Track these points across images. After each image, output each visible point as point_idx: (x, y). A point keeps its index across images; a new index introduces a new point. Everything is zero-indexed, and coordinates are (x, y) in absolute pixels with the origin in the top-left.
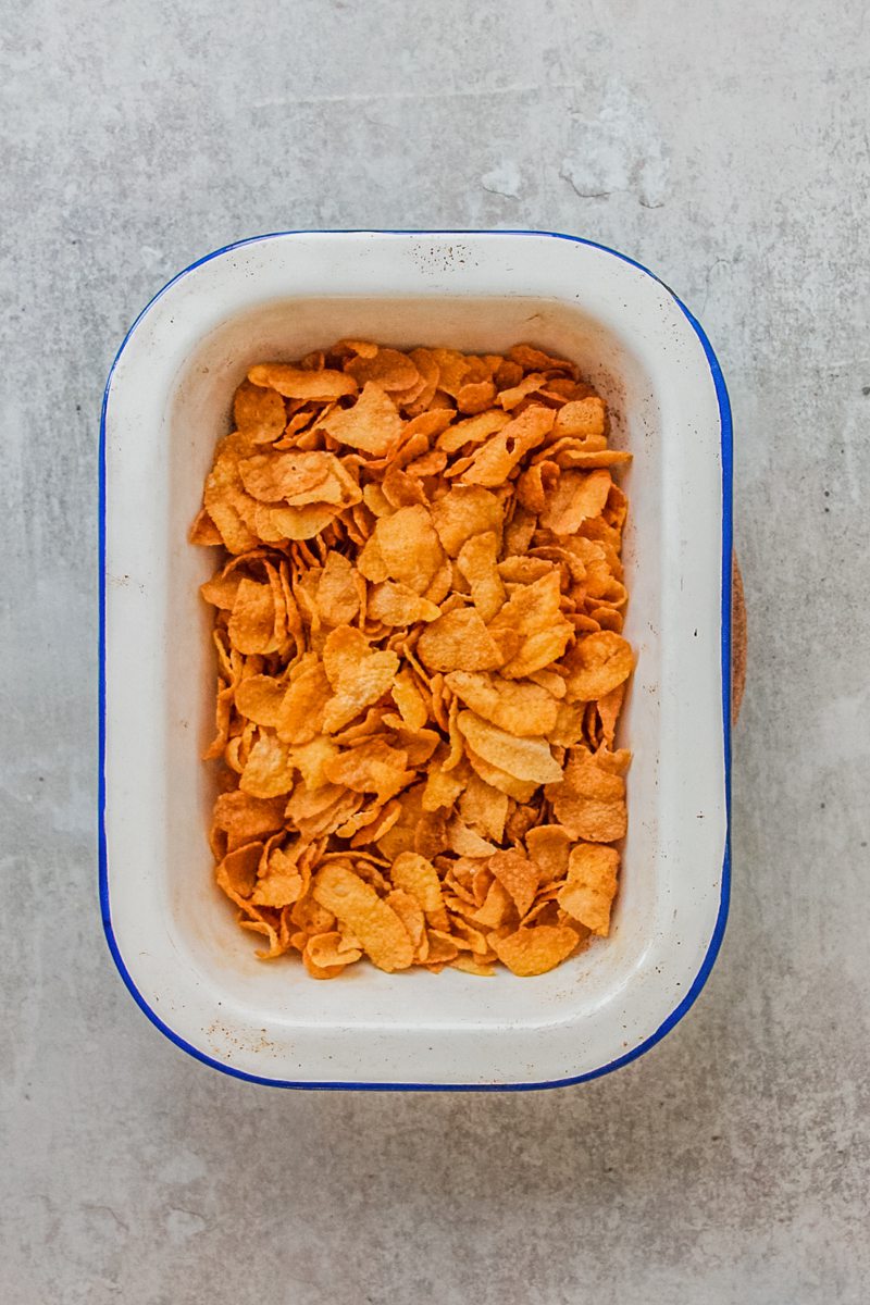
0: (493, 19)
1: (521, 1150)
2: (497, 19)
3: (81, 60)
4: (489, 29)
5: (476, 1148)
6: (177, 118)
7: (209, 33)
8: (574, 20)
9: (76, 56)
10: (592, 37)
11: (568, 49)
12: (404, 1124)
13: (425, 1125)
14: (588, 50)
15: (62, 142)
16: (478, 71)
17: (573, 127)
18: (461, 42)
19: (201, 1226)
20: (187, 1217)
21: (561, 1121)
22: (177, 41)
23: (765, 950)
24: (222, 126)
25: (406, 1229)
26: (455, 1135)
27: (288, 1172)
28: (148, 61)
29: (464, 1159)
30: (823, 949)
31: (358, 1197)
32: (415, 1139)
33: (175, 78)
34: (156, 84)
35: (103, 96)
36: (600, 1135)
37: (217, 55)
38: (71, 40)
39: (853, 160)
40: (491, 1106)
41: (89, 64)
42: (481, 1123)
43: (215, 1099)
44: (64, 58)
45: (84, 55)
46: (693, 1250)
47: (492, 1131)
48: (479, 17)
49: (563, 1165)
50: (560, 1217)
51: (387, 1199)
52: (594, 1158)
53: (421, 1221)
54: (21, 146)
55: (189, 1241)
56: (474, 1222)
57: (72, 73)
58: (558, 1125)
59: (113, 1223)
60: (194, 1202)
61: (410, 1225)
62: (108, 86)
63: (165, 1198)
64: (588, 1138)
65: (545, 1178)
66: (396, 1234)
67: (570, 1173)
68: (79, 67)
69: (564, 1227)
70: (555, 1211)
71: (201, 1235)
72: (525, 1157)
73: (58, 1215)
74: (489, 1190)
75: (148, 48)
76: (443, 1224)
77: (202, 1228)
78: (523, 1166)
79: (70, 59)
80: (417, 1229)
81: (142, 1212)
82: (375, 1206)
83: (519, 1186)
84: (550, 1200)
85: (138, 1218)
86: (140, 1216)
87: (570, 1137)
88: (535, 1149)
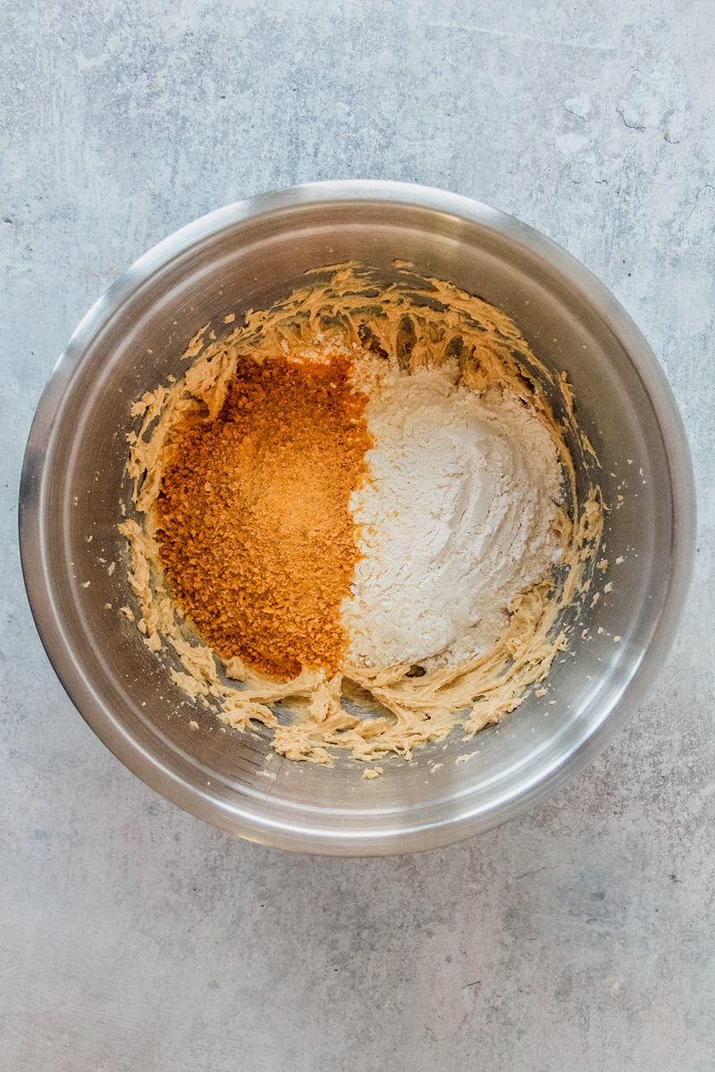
0: (214, 837)
1: (349, 114)
2: (212, 837)
3: (482, 872)
5: (377, 121)
8: (164, 825)
9: (485, 875)
10: (155, 812)
12: (420, 146)
13: (407, 142)
14: (159, 805)
19: (568, 103)
20: (575, 111)
21: (319, 128)
22: (417, 870)
23: (167, 213)
25: (435, 76)
26: (389, 132)
27: (502, 128)
28: (439, 860)
29: (387, 116)
30: (130, 207)
31: (460, 104)
32: (414, 134)
35: (473, 846)
36: (296, 114)
38: (486, 886)
39: (9, 698)
40: (361, 147)
41: (478, 868)
42: (370, 136)
43: (540, 185)
44: (493, 875)
45: (479, 874)
46: (252, 26)
47: (365, 130)
48: (223, 841)
49: (324, 99)
50: (333, 65)
51: (442, 98)
52: (303, 100)
53: (423, 79)
54: (533, 826)
55: (578, 94)
56: (389, 72)
57: (490, 864)
58: (322, 126)
59: (626, 115)
60: (569, 120)
61: (431, 78)
62: (468, 851)
63: (587, 125)
64: (305, 113)
65: (338, 92)
66: (441, 74)
67: (320, 93)
68: (485, 867)
69: (332, 58)
70: (335, 70)
71: (569, 96)
72: (347, 109)
73: (662, 127)
74: (375, 92)
75: (438, 870)
76: (409, 75)
77: (568, 101)
78: (350, 103)
79: (489, 874)
80: (427, 75)
81: (605, 119)
82: (451, 95)
83: (355, 91)
84: (338, 78)
85: (608, 115)
86: (607, 117)
87: (316, 117)
88: (340, 113)
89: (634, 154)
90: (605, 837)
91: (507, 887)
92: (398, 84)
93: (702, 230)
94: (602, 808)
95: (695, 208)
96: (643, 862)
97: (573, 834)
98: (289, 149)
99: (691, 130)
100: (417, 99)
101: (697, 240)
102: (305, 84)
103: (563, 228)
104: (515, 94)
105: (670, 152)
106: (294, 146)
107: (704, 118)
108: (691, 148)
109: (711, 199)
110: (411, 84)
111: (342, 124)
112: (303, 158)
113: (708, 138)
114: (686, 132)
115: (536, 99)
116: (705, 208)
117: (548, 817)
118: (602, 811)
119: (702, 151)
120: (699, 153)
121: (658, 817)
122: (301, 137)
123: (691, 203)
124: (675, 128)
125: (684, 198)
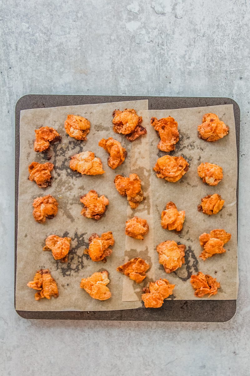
0: (26, 371)
1: (28, 28)
2: (25, 371)
3: (149, 365)
4: (28, 368)
5: (42, 29)
6: (121, 347)
7: (111, 371)
8: (2, 369)
9: (151, 367)
11: (4, 360)
12: (64, 38)
13: (58, 37)
15: (156, 341)
16: (31, 356)
17: (4, 338)
18: (36, 364)
19: (129, 7)
20: (133, 10)
21: (16, 37)
22: (120, 369)
24: (108, 343)
25: (65, 4)
26: (49, 33)
27: (100, 24)
28: (129, 363)
29: (46, 26)
31: (79, 15)
32: (60, 32)
33: (121, 358)
34: (127, 356)
35: (143, 354)
36: (4, 31)
37: (108, 364)
38: (152, 371)
40: (37, 42)
41: (147, 364)
42: (40, 37)
43: (122, 48)
44: (154, 366)
45: (148, 366)
47: (37, 34)
49: (15, 22)
50: (17, 5)
51: (70, 14)
52: (6, 24)
53: (60, 6)
54: (169, 341)
55: (132, 2)
56: (44, 5)
57: (152, 361)
58: (17, 35)
59: (156, 9)
60: (130, 15)
61: (64, 5)
62: (141, 357)
63: (139, 16)
64: (8, 31)
65: (21, 18)
66: (68, 2)
67: (13, 20)
68: (150, 363)
69: (16, 2)
70: (18, 8)
71: (129, 4)
72: (27, 25)
73: (173, 12)
74: (39, 15)
75: (129, 368)
76: (53, 5)
77: (128, 6)
78: (28, 23)
79: (153, 365)
80: (61, 3)
81: (146, 12)
82: (74, 12)
83: (29, 16)
84: (20, 11)
85: (148, 10)
86: (147, 11)
87: (13, 32)
88: (24, 28)
89: (163, 26)
90: (201, 340)
91: (162, 370)
92: (49, 10)
93: (199, 57)
94: (198, 328)
95: (194, 47)
96: (220, 349)
97: (187, 341)
98: (4, 48)
99: (187, 11)
100: (59, 16)
101: (198, 61)
102: (6, 17)
103: (136, 66)
104: (104, 7)
105: (179, 23)
106: (6, 47)
107: (191, 5)
108: (188, 19)
109: (201, 42)
110: (55, 9)
111: (26, 33)
112: (11, 52)
113: (195, 14)
114: (184, 13)
115: (113, 7)
116: (199, 46)
117: (175, 336)
118: (198, 329)
119: (193, 20)
120: (192, 21)
121: (224, 327)
122: (8, 42)
123: (192, 45)
124: (179, 12)
125: (189, 43)
